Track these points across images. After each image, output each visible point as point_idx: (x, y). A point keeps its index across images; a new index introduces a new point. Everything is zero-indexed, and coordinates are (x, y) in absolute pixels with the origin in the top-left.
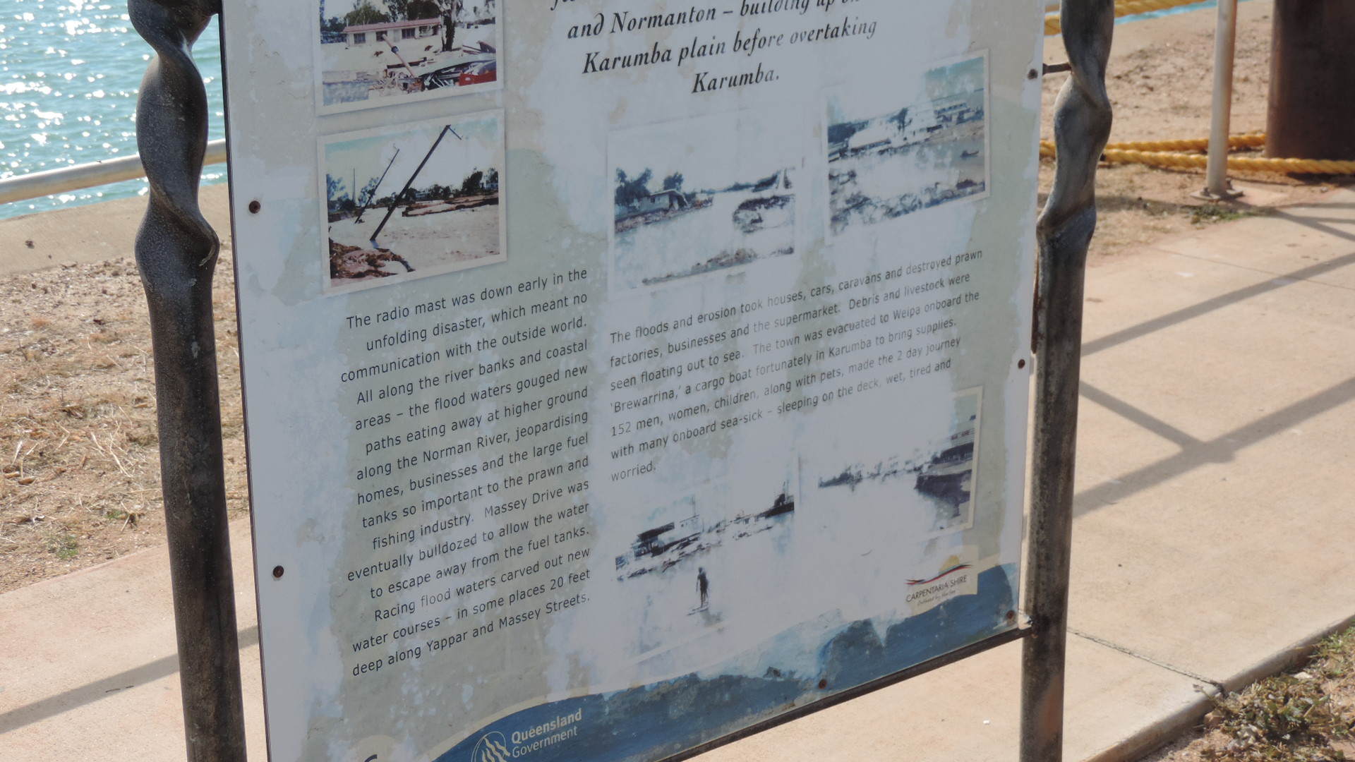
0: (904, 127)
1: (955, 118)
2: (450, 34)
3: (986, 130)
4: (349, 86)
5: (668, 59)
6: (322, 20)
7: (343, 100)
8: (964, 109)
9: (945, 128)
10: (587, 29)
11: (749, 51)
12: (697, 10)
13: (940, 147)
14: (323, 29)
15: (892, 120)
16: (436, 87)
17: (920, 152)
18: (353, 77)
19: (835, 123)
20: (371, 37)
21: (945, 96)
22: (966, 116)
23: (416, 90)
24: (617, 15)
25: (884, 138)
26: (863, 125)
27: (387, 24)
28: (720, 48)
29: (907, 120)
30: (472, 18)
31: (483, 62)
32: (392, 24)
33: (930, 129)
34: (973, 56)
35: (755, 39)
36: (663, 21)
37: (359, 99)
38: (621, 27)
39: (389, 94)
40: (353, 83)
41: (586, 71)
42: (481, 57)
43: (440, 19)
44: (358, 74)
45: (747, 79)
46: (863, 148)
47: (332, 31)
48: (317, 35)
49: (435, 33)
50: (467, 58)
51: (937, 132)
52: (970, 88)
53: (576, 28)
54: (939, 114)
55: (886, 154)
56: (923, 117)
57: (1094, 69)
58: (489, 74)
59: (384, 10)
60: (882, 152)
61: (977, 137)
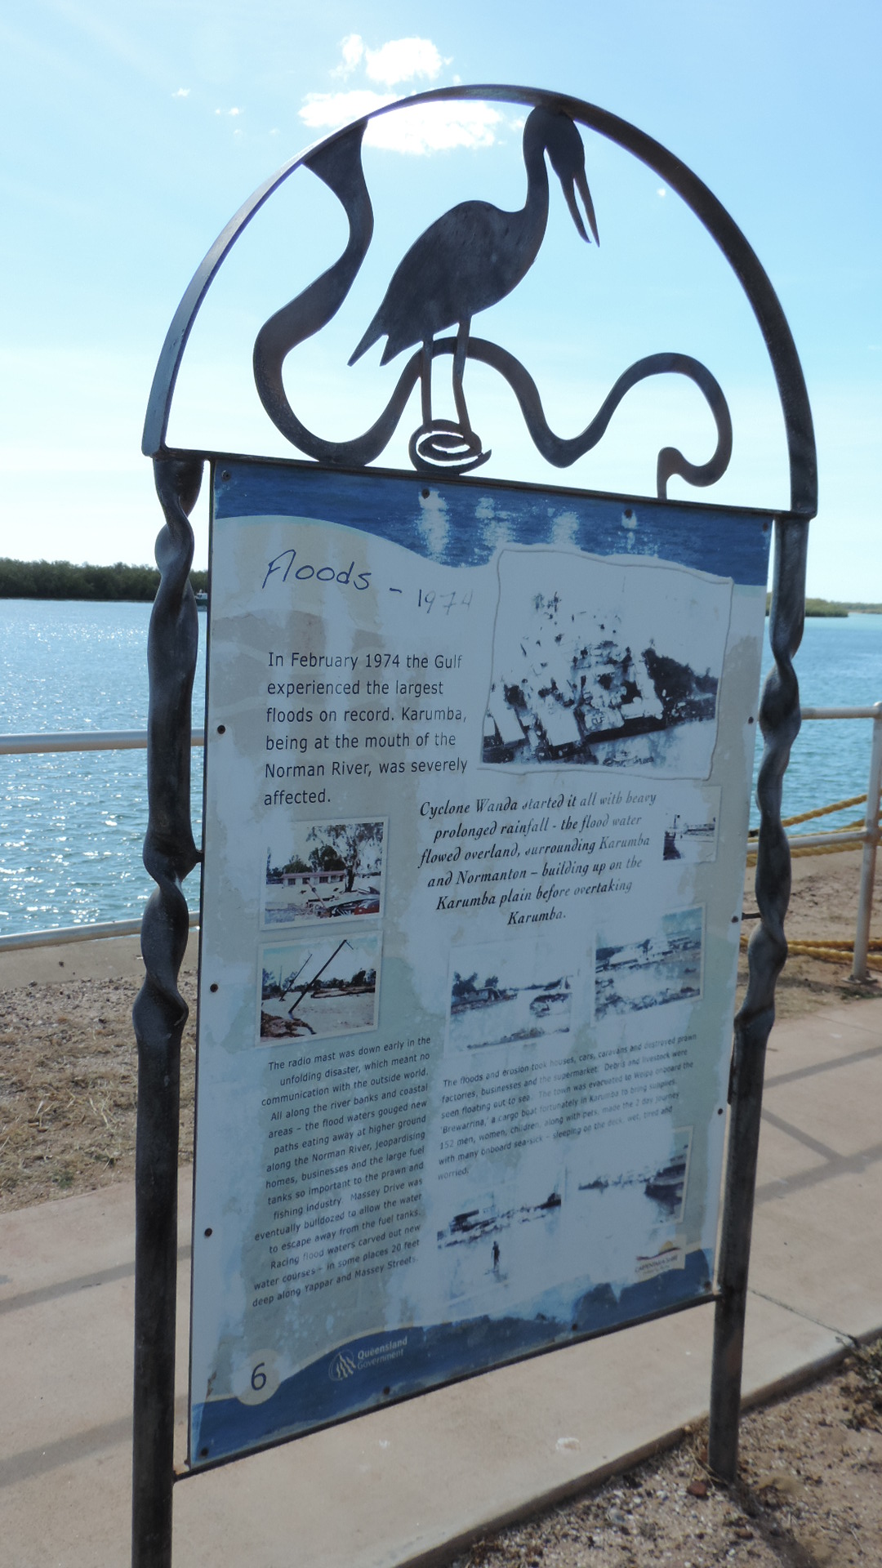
0: (647, 951)
1: (681, 947)
2: (351, 882)
3: (702, 955)
4: (282, 912)
5: (493, 903)
6: (268, 869)
7: (278, 921)
8: (688, 940)
9: (674, 953)
10: (441, 882)
11: (547, 899)
12: (514, 871)
13: (670, 965)
14: (269, 875)
15: (639, 947)
16: (339, 915)
17: (657, 968)
18: (286, 906)
19: (601, 947)
20: (299, 881)
21: (676, 932)
22: (689, 945)
23: (326, 916)
24: (461, 873)
25: (634, 958)
26: (619, 950)
27: (310, 873)
28: (528, 896)
29: (649, 947)
30: (366, 871)
31: (371, 900)
32: (313, 873)
33: (664, 954)
34: (695, 907)
35: (551, 891)
36: (491, 878)
37: (288, 921)
38: (464, 881)
39: (308, 918)
40: (285, 910)
41: (438, 908)
42: (370, 897)
43: (345, 872)
44: (289, 904)
45: (544, 917)
46: (619, 964)
47: (274, 877)
48: (264, 878)
49: (341, 880)
50: (361, 897)
51: (669, 955)
52: (693, 927)
53: (434, 880)
54: (670, 943)
55: (634, 969)
56: (660, 945)
57: (776, 919)
58: (374, 908)
59: (309, 864)
60: (631, 968)
61: (696, 960)
